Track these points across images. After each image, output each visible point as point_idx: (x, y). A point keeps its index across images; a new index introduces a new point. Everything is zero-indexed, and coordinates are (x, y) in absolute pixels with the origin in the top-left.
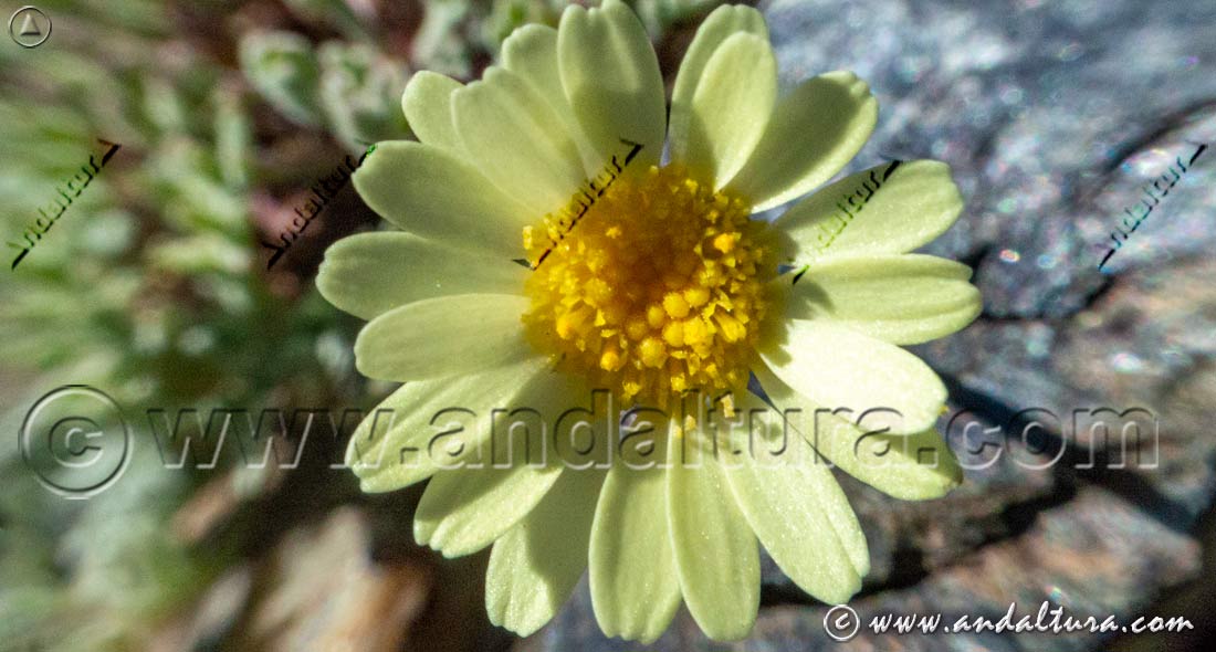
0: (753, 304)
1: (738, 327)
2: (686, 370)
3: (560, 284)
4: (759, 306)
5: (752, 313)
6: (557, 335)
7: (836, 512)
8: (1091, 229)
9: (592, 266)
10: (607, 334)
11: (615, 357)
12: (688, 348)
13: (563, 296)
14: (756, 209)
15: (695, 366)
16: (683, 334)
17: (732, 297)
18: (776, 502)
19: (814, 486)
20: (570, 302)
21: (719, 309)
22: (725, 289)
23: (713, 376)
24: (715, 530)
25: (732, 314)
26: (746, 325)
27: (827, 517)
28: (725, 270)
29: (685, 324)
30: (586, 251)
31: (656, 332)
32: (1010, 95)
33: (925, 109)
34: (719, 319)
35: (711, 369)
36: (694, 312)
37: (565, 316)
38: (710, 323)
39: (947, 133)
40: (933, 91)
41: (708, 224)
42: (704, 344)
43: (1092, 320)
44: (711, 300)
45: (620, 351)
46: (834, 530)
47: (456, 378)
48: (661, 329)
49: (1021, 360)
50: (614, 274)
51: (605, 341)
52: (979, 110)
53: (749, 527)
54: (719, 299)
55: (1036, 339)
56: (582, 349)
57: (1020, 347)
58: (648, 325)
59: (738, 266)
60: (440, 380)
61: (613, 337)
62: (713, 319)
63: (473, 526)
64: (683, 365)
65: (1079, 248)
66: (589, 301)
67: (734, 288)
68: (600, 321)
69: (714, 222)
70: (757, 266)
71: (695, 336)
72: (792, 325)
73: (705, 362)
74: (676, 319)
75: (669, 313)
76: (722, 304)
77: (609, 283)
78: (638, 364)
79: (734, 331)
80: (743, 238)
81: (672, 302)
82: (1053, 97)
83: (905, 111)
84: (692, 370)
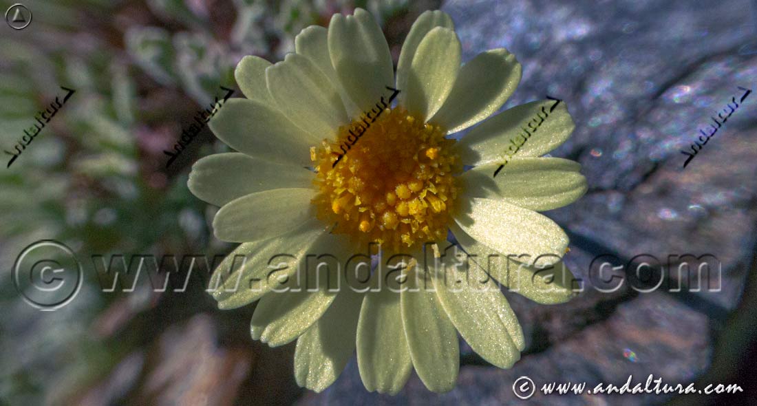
0: (449, 190)
1: (441, 203)
2: (410, 231)
3: (333, 180)
4: (453, 190)
5: (449, 195)
6: (332, 211)
7: (503, 313)
8: (645, 135)
9: (352, 169)
10: (362, 210)
11: (368, 223)
12: (411, 217)
13: (335, 188)
14: (450, 132)
15: (416, 227)
16: (408, 209)
17: (437, 185)
18: (467, 308)
19: (490, 298)
20: (340, 192)
21: (429, 193)
22: (433, 181)
23: (426, 233)
24: (432, 326)
25: (437, 196)
26: (445, 202)
27: (498, 316)
28: (432, 169)
29: (409, 202)
30: (348, 160)
31: (391, 208)
32: (594, 54)
33: (544, 65)
34: (429, 199)
35: (425, 229)
36: (414, 195)
37: (336, 200)
38: (424, 202)
39: (557, 79)
40: (548, 54)
41: (421, 142)
42: (420, 214)
43: (647, 189)
44: (424, 188)
45: (370, 220)
46: (502, 324)
47: (273, 239)
48: (394, 206)
49: (605, 215)
50: (365, 174)
51: (361, 214)
52: (576, 65)
53: (451, 323)
54: (429, 187)
55: (614, 202)
56: (348, 219)
57: (604, 206)
58: (386, 204)
59: (440, 167)
60: (263, 240)
61: (365, 212)
62: (425, 199)
63: (286, 328)
64: (409, 227)
65: (638, 147)
66: (351, 191)
67: (438, 180)
68: (358, 202)
69: (425, 140)
70: (451, 166)
71: (415, 209)
72: (474, 201)
73: (422, 225)
74: (403, 200)
75: (399, 196)
76: (431, 190)
77: (363, 179)
78: (382, 228)
79: (438, 206)
80: (442, 149)
81: (401, 190)
82: (620, 55)
83: (532, 66)
84: (414, 230)
